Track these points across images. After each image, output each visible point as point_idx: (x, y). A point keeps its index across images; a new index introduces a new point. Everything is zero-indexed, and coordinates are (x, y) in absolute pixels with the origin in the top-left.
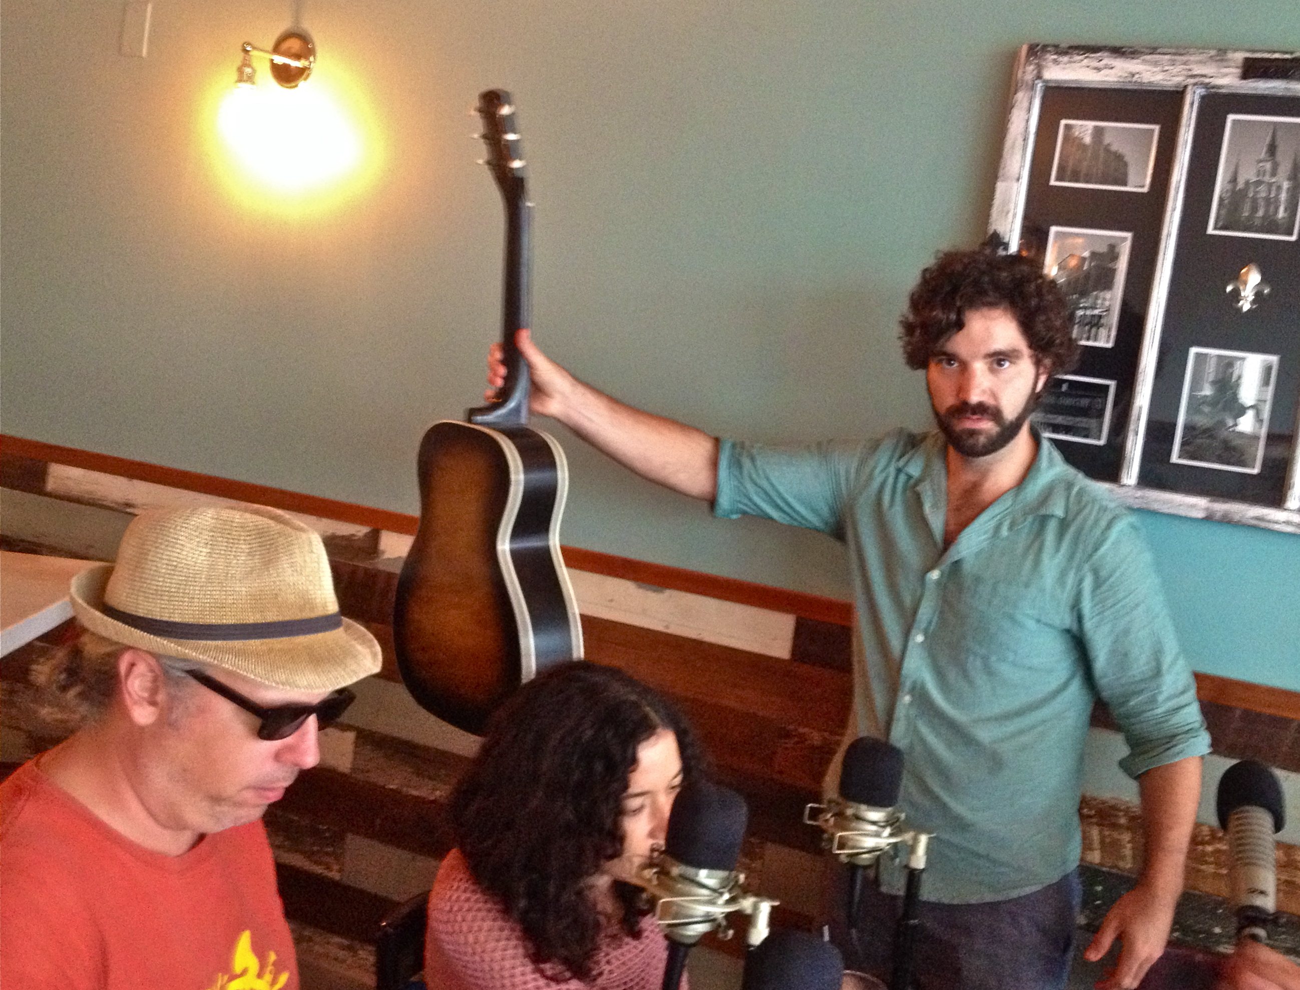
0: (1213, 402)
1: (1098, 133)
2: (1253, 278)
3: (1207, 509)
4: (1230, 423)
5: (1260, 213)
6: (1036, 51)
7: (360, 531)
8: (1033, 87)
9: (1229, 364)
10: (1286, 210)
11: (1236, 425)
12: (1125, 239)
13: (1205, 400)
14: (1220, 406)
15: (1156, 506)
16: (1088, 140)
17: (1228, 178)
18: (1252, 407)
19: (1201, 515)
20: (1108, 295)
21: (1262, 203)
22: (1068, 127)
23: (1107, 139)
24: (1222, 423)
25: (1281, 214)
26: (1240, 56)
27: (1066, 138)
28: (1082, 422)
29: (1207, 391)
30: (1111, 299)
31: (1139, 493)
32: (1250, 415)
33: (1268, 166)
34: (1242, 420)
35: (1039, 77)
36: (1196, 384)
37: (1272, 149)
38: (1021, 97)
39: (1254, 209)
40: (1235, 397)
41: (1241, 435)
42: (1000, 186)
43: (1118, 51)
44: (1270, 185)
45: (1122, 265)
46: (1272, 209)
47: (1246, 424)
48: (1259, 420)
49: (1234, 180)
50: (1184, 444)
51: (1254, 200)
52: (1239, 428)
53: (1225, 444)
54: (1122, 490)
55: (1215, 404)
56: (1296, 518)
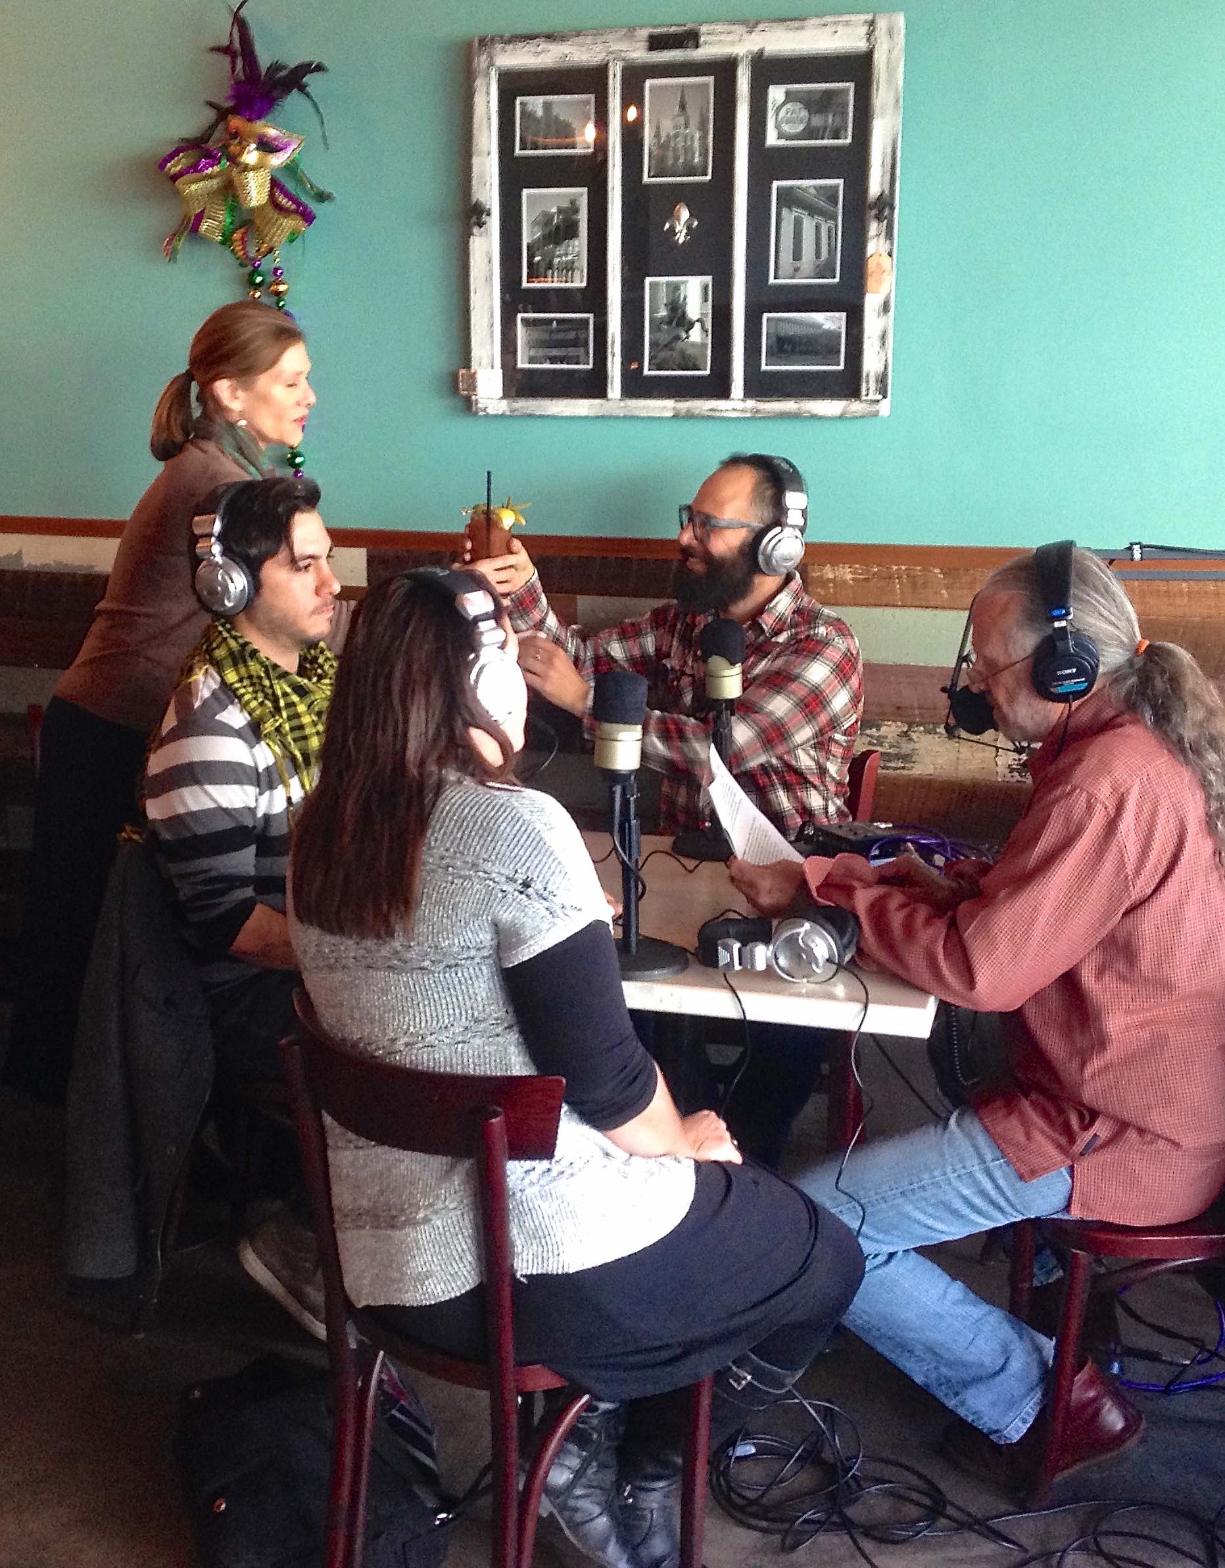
0: (669, 321)
1: (547, 107)
2: (685, 214)
3: (674, 408)
4: (684, 336)
5: (681, 161)
6: (485, 42)
8: (488, 74)
9: (676, 288)
10: (700, 155)
11: (687, 338)
12: (582, 195)
13: (662, 321)
14: (674, 323)
15: (637, 413)
16: (540, 113)
17: (653, 135)
18: (697, 321)
19: (671, 414)
20: (577, 243)
21: (682, 152)
22: (523, 104)
23: (556, 111)
24: (677, 338)
25: (697, 160)
26: (644, 33)
27: (523, 113)
28: (572, 352)
29: (663, 313)
30: (579, 246)
31: (622, 404)
32: (697, 326)
33: (682, 120)
34: (691, 332)
35: (491, 64)
36: (654, 309)
37: (683, 107)
38: (479, 83)
39: (676, 158)
40: (684, 315)
41: (693, 345)
42: (475, 161)
43: (550, 37)
44: (686, 137)
45: (583, 217)
46: (690, 155)
47: (696, 335)
48: (705, 331)
49: (657, 135)
50: (652, 358)
51: (675, 150)
52: (691, 339)
53: (683, 354)
54: (610, 403)
55: (669, 323)
56: (740, 405)
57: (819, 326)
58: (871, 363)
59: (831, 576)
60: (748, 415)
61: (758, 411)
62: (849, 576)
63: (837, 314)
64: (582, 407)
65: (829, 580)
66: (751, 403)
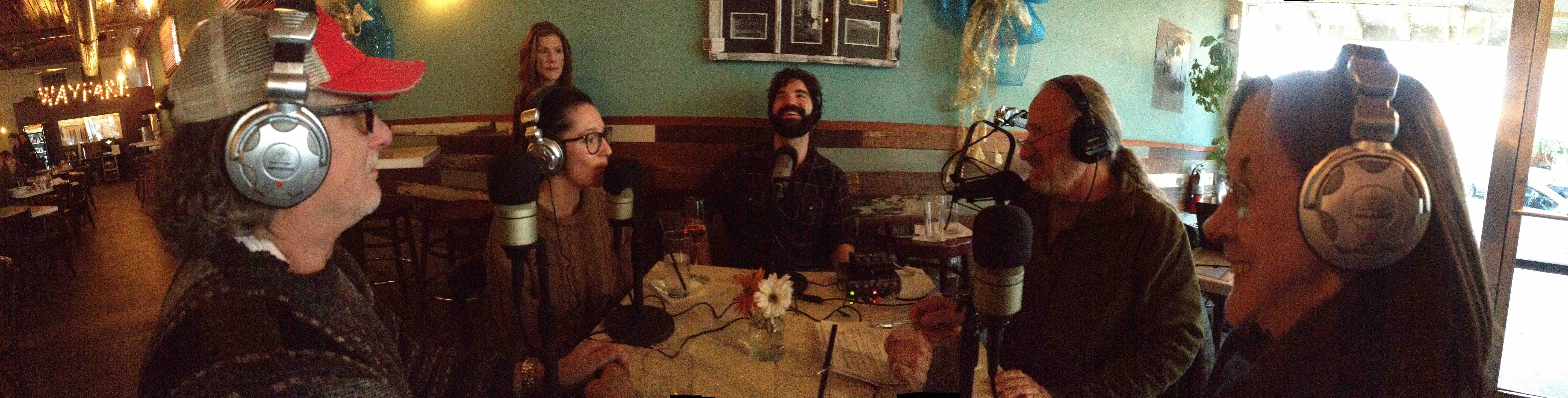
0: (803, 18)
3: (808, 59)
4: (810, 26)
7: (488, 123)
9: (806, 2)
11: (812, 26)
13: (800, 18)
14: (805, 19)
18: (816, 19)
24: (807, 27)
28: (756, 31)
29: (800, 15)
31: (783, 56)
32: (816, 22)
34: (813, 24)
36: (796, 13)
40: (810, 16)
41: (814, 31)
47: (815, 26)
48: (819, 24)
50: (795, 36)
52: (813, 28)
53: (809, 34)
54: (777, 55)
55: (803, 19)
56: (838, 59)
57: (868, 26)
58: (893, 43)
59: (872, 135)
60: (842, 63)
61: (846, 61)
62: (879, 135)
63: (876, 22)
64: (764, 57)
65: (872, 138)
66: (842, 58)
